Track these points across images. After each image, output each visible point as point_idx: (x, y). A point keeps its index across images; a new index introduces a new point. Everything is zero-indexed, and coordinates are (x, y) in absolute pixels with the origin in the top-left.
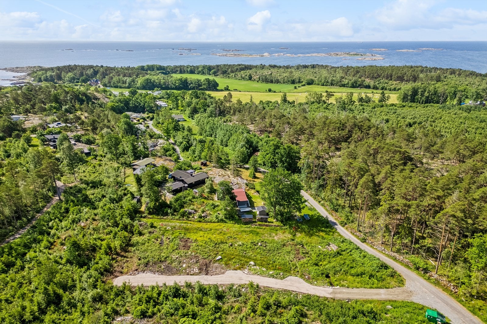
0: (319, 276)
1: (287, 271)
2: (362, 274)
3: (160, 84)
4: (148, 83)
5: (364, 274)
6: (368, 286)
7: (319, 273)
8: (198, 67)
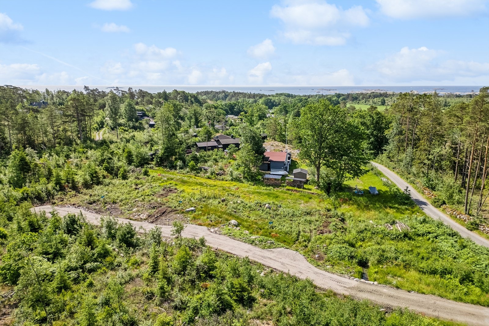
0: (343, 259)
1: (285, 241)
2: (444, 273)
5: (450, 273)
6: (452, 296)
7: (345, 254)
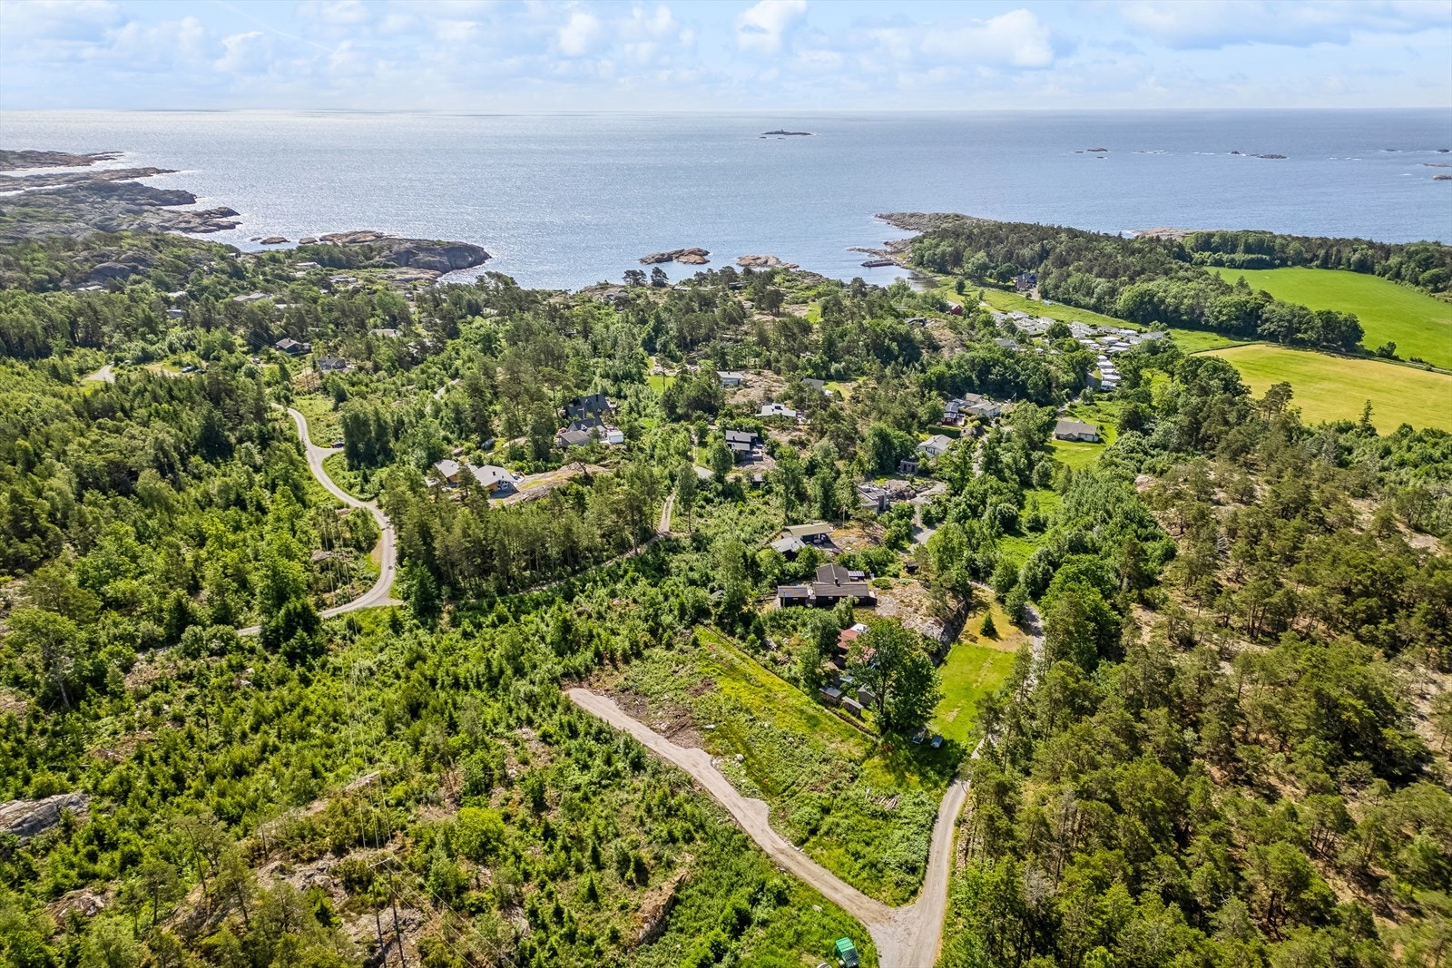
0: (800, 823)
1: (769, 792)
2: (861, 856)
3: (1176, 310)
4: (1142, 302)
5: (863, 858)
6: (842, 875)
7: (805, 820)
8: (1387, 251)
